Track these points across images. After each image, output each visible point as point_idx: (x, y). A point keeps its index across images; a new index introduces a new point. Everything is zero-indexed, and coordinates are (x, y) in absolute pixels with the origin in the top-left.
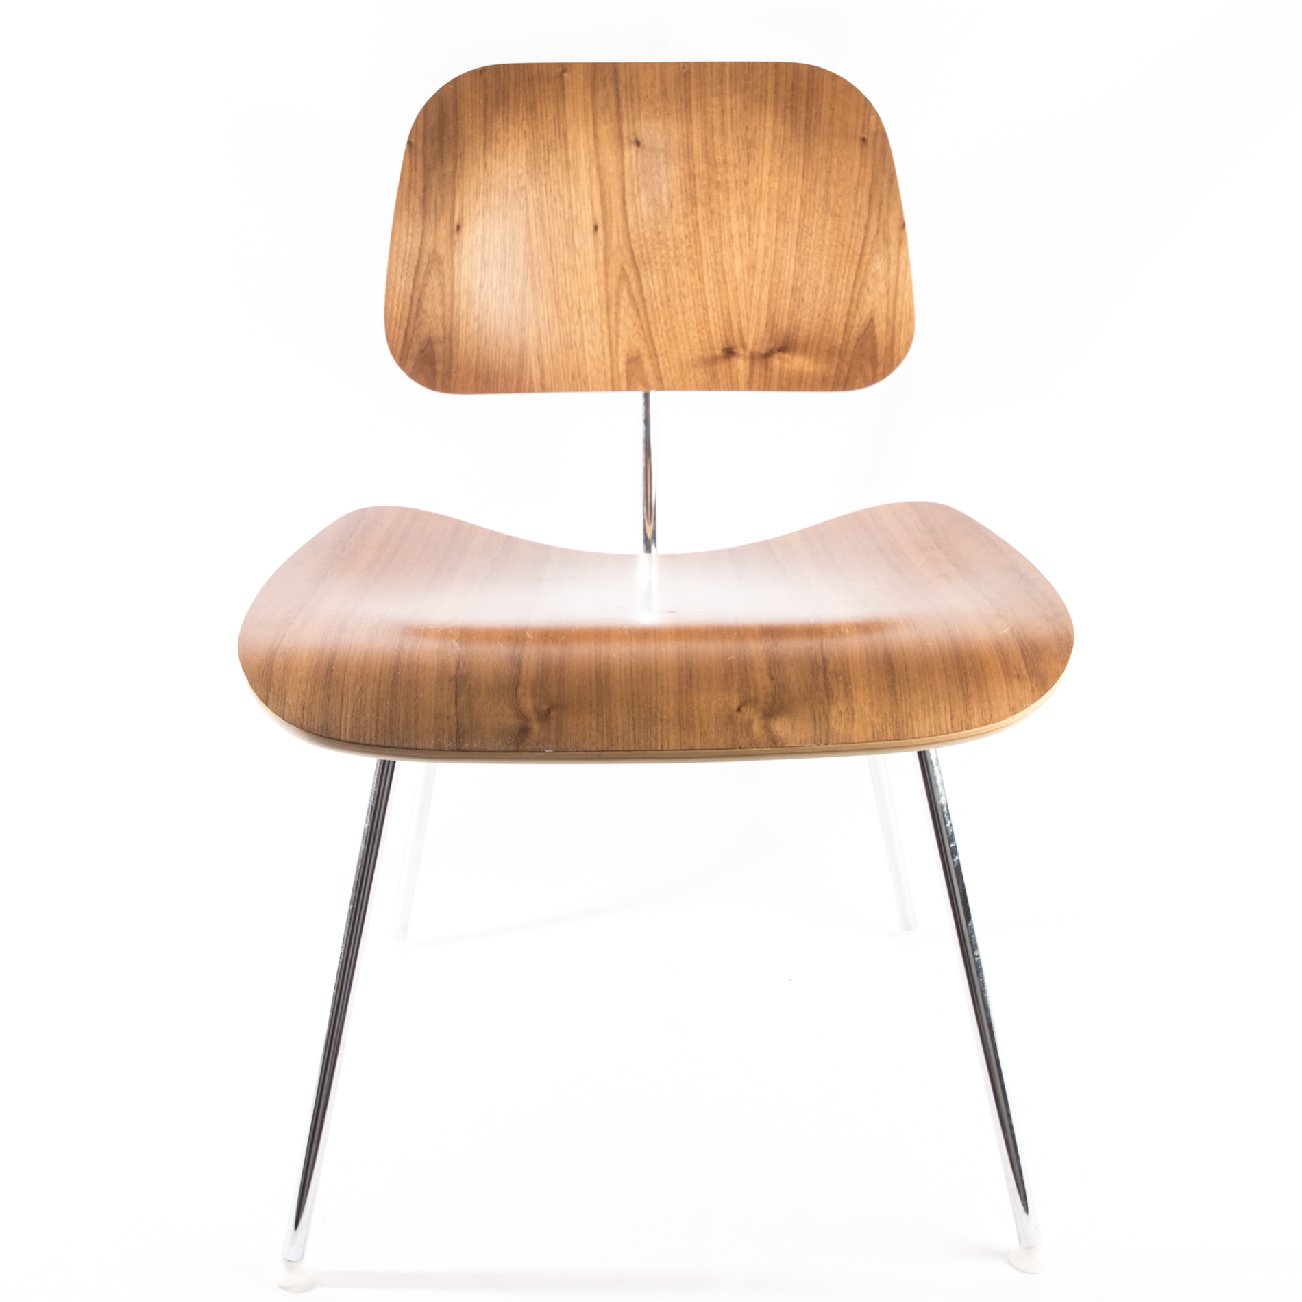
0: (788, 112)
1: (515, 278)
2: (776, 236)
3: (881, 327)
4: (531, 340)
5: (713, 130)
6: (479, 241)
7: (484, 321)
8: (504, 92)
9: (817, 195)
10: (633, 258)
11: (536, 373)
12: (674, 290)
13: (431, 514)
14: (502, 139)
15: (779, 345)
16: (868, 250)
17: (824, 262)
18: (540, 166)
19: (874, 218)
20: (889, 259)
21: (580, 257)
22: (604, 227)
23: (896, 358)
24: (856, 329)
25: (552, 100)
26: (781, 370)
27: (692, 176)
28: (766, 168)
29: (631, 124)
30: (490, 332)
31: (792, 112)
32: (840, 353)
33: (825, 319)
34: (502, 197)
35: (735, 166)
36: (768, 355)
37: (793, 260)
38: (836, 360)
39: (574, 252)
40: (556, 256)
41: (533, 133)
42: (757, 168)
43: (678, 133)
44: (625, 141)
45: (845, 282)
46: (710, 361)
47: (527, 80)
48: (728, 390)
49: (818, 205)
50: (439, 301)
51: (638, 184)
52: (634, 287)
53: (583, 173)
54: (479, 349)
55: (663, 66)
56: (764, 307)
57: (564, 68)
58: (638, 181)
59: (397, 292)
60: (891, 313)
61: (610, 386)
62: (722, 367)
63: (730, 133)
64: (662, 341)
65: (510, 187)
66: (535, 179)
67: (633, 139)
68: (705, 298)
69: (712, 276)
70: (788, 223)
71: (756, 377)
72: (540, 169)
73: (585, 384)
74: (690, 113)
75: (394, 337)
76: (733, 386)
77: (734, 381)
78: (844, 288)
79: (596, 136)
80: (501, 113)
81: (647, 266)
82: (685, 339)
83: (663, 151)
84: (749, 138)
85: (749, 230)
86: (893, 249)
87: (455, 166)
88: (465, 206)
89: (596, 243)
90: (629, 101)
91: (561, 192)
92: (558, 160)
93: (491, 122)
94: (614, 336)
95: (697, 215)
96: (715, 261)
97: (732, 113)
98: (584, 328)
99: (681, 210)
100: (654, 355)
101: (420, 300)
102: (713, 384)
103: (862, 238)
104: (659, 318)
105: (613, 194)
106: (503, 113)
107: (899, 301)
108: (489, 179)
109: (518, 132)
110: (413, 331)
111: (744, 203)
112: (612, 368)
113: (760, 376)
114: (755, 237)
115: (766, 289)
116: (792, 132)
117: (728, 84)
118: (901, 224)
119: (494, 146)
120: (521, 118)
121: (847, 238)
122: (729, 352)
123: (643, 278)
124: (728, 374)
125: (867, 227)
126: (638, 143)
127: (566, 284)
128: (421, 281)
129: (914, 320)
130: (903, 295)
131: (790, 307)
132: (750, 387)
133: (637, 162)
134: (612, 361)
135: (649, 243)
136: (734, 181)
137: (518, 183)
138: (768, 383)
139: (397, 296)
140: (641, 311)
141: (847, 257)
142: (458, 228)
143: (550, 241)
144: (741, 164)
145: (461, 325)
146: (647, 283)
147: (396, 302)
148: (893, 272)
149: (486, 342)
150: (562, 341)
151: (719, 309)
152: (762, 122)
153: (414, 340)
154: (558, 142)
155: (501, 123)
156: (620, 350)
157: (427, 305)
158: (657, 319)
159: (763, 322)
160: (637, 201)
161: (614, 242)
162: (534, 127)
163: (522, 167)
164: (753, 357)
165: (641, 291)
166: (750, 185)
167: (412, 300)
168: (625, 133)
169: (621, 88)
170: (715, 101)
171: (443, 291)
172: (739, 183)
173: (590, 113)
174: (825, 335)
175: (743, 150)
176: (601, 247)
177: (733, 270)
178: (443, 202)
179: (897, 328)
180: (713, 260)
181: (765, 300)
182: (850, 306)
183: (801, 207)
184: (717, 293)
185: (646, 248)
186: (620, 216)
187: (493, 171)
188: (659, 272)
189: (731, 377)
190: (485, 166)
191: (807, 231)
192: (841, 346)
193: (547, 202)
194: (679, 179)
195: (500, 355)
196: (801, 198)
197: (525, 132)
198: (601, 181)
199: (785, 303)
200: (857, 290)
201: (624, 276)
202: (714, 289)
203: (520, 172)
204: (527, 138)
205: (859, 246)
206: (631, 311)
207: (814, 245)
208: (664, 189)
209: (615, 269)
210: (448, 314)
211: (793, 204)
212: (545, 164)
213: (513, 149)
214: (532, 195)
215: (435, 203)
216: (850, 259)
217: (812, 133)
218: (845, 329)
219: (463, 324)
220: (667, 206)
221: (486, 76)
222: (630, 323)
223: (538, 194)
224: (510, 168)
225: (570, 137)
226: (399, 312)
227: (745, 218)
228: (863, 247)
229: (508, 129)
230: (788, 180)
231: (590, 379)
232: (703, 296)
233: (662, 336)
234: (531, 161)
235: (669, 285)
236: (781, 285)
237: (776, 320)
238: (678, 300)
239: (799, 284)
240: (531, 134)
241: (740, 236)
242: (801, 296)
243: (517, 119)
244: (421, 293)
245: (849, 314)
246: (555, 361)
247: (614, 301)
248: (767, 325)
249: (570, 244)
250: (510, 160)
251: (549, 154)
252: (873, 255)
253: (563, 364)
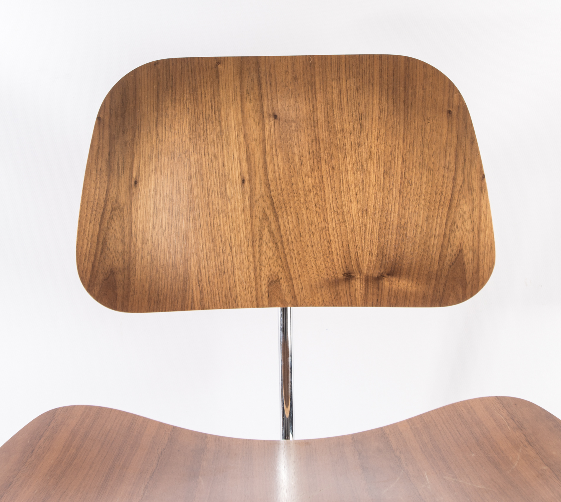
0: (390, 91)
1: (180, 220)
2: (384, 186)
3: (468, 256)
4: (193, 269)
5: (333, 106)
6: (152, 192)
7: (155, 254)
8: (172, 79)
9: (415, 154)
10: (272, 204)
11: (197, 294)
12: (305, 228)
13: (111, 410)
14: (170, 114)
15: (388, 270)
16: (456, 196)
17: (421, 206)
18: (199, 134)
19: (460, 172)
20: (473, 203)
21: (231, 204)
22: (250, 180)
23: (481, 281)
24: (448, 257)
25: (209, 84)
26: (390, 290)
27: (317, 141)
28: (375, 134)
29: (270, 102)
30: (160, 263)
31: (393, 92)
32: (436, 277)
33: (424, 250)
34: (170, 158)
35: (351, 133)
36: (379, 278)
37: (397, 205)
38: (433, 282)
39: (226, 200)
40: (212, 203)
41: (195, 110)
42: (368, 134)
43: (306, 109)
44: (266, 115)
45: (439, 222)
46: (333, 283)
47: (190, 70)
48: (349, 306)
49: (416, 162)
50: (120, 240)
51: (275, 147)
52: (273, 226)
53: (233, 139)
54: (151, 276)
55: (294, 58)
56: (376, 241)
57: (218, 61)
58: (275, 145)
59: (87, 233)
60: (476, 245)
61: (255, 303)
62: (343, 288)
63: (346, 108)
64: (295, 267)
65: (176, 151)
66: (196, 144)
67: (271, 113)
68: (329, 234)
69: (334, 216)
70: (393, 176)
71: (370, 296)
72: (200, 137)
73: (235, 302)
74: (315, 93)
75: (84, 269)
76: (352, 303)
77: (353, 298)
78: (438, 226)
79: (243, 112)
80: (170, 95)
81: (284, 209)
82: (314, 266)
83: (294, 122)
84: (361, 111)
85: (362, 181)
86: (476, 195)
87: (134, 135)
88: (141, 166)
89: (243, 193)
90: (268, 85)
91: (216, 154)
92: (214, 130)
93: (162, 102)
94: (258, 264)
95: (321, 170)
96: (337, 205)
97: (347, 93)
98: (235, 258)
99: (309, 167)
100: (289, 279)
101: (104, 239)
102: (336, 302)
103: (451, 187)
104: (294, 250)
105: (256, 155)
106: (172, 95)
107: (482, 235)
108: (160, 145)
109: (183, 109)
110: (99, 263)
111: (358, 161)
112: (256, 290)
113: (373, 294)
114: (367, 186)
115: (377, 227)
116: (394, 107)
117: (344, 71)
118: (481, 176)
119: (164, 120)
120: (185, 99)
121: (440, 187)
122: (349, 276)
123: (280, 218)
124: (348, 293)
125: (454, 179)
126: (275, 117)
127: (220, 225)
128: (105, 224)
129: (495, 250)
130: (485, 231)
131: (396, 240)
132: (365, 304)
133: (275, 131)
134: (256, 284)
135: (285, 192)
136: (350, 144)
137: (183, 148)
138: (379, 300)
139: (87, 236)
140: (279, 245)
141: (440, 201)
142: (136, 182)
143: (208, 192)
144: (355, 131)
145: (137, 258)
146: (284, 223)
147: (86, 241)
148: (476, 213)
149: (157, 271)
150: (217, 268)
151: (340, 242)
152: (371, 101)
153: (100, 271)
154: (214, 116)
155: (170, 102)
156: (263, 275)
157: (111, 244)
158: (292, 251)
159: (375, 252)
160: (275, 160)
161: (258, 191)
162: (196, 105)
163: (186, 135)
164: (367, 279)
165: (279, 229)
166: (362, 147)
167: (98, 239)
168: (265, 109)
169: (262, 75)
170: (334, 84)
171: (123, 232)
172: (353, 145)
173: (239, 94)
174: (425, 262)
175: (356, 120)
176: (247, 196)
177: (350, 212)
178: (124, 163)
179: (481, 256)
180: (334, 205)
181: (376, 235)
182: (444, 240)
183: (402, 164)
184: (338, 230)
185: (283, 196)
186: (262, 171)
187: (164, 138)
188: (293, 213)
189: (350, 295)
190: (157, 135)
191: (408, 182)
192: (437, 271)
193: (206, 162)
194: (307, 143)
195: (168, 281)
196: (402, 156)
197: (189, 109)
198: (247, 146)
199: (392, 238)
200: (448, 228)
201: (265, 218)
202: (336, 227)
203: (184, 140)
204: (190, 114)
205: (449, 193)
206: (271, 244)
207: (414, 193)
208: (296, 151)
209: (259, 213)
210: (127, 249)
211: (396, 161)
212: (204, 133)
213: (179, 122)
214: (194, 157)
215: (118, 164)
216: (442, 203)
217: (410, 108)
218: (440, 258)
219: (139, 257)
220: (298, 164)
221: (159, 67)
222: (270, 254)
223: (199, 155)
224: (176, 137)
225: (223, 113)
226: (88, 249)
227: (359, 173)
228: (452, 194)
229: (175, 107)
230: (392, 143)
231: (239, 298)
232: (327, 232)
233: (296, 264)
234: (193, 131)
235: (300, 224)
236: (388, 223)
237: (385, 251)
238: (307, 236)
239: (402, 223)
240: (193, 110)
241: (356, 186)
242: (405, 232)
243: (182, 99)
244: (106, 234)
245: (442, 246)
246: (211, 284)
247: (258, 237)
248: (377, 255)
249: (223, 194)
250: (177, 130)
251: (207, 126)
252: (460, 200)
253: (218, 286)
